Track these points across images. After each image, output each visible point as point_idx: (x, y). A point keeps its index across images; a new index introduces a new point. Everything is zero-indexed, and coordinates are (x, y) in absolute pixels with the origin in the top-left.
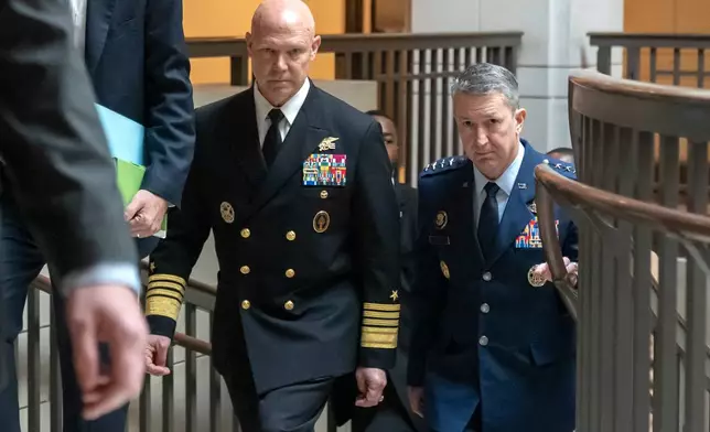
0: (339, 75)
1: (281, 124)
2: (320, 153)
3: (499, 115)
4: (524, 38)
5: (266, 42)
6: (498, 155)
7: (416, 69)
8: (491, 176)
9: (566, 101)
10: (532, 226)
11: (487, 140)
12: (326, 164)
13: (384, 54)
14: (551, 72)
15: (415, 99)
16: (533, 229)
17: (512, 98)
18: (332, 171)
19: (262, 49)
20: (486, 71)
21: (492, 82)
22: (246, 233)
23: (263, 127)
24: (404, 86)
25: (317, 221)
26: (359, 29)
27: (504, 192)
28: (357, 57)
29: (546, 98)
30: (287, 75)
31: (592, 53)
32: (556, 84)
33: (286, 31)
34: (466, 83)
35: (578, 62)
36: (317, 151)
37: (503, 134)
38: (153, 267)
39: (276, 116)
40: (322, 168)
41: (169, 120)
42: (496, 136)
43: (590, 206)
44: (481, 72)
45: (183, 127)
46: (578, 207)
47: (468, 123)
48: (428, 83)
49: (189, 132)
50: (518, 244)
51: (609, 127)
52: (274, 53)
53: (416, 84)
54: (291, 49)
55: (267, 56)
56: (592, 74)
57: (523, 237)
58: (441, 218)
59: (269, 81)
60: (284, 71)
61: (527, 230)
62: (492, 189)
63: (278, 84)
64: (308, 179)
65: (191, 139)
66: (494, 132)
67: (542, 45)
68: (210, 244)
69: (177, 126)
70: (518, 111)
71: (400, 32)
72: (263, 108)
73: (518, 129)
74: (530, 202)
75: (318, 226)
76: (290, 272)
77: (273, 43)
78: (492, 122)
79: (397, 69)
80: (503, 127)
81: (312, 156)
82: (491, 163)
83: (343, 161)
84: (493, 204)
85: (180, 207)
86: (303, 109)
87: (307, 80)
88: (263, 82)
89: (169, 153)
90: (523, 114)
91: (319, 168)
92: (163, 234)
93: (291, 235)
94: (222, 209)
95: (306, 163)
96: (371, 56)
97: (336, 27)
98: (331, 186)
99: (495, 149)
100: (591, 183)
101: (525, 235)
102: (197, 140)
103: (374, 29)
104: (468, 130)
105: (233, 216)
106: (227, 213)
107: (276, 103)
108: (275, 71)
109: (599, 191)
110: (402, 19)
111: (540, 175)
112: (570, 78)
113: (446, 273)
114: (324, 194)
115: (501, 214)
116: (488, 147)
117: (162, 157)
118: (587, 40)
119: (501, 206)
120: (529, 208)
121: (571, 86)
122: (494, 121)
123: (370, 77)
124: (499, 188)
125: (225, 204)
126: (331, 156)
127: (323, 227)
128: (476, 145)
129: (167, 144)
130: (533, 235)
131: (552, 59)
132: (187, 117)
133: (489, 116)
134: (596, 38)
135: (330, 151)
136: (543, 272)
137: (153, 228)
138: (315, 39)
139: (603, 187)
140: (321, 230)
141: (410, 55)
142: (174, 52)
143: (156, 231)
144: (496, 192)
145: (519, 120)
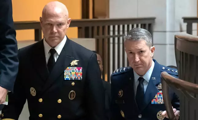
0: (80, 36)
1: (55, 55)
2: (71, 66)
3: (144, 49)
4: (156, 20)
5: (48, 21)
6: (144, 65)
7: (111, 34)
8: (141, 75)
9: (174, 46)
10: (158, 95)
11: (139, 60)
12: (74, 71)
13: (98, 27)
14: (168, 34)
15: (111, 46)
16: (159, 96)
17: (149, 42)
18: (76, 74)
19: (47, 24)
20: (138, 31)
21: (141, 35)
22: (41, 100)
23: (47, 56)
24: (106, 40)
25: (70, 95)
26: (87, 17)
27: (146, 81)
28: (87, 29)
29: (165, 44)
30: (57, 35)
31: (184, 26)
32: (169, 39)
33: (57, 16)
34: (130, 36)
35: (178, 29)
36: (70, 66)
37: (146, 57)
38: (3, 116)
39: (53, 51)
40: (72, 73)
41: (7, 56)
42: (143, 58)
43: (184, 89)
44: (136, 31)
45: (13, 59)
46: (179, 89)
47: (131, 52)
48: (116, 39)
49: (16, 61)
50: (152, 102)
51: (192, 56)
52: (52, 25)
53: (111, 39)
54: (58, 24)
55: (49, 27)
56: (185, 34)
57: (155, 100)
58: (120, 93)
59: (50, 37)
60: (56, 33)
61: (156, 97)
62: (141, 80)
63: (53, 38)
64: (66, 77)
65: (17, 63)
66: (142, 56)
67: (163, 23)
68: (26, 106)
69: (11, 58)
70: (152, 47)
71: (105, 18)
72: (47, 48)
73: (151, 55)
74: (157, 85)
75: (71, 97)
76: (59, 116)
77: (51, 21)
78: (141, 52)
79: (103, 34)
80: (145, 54)
81: (68, 68)
82: (141, 69)
83: (81, 70)
84: (142, 86)
85: (13, 92)
86: (64, 48)
87: (65, 36)
88: (47, 38)
89: (8, 70)
90: (154, 49)
91: (71, 73)
92: (6, 103)
93: (60, 101)
94: (31, 90)
95: (65, 71)
96: (93, 28)
97: (78, 16)
98: (76, 80)
99: (142, 63)
100: (184, 80)
101: (155, 99)
102: (20, 64)
103: (94, 17)
104: (131, 56)
105: (35, 93)
106: (33, 92)
107: (53, 46)
108: (52, 33)
109: (188, 82)
110: (106, 13)
111: (163, 76)
112: (175, 36)
113: (123, 115)
114: (73, 84)
115: (145, 90)
116: (140, 62)
117: (5, 71)
118: (182, 20)
119: (145, 87)
120: (157, 87)
121: (176, 39)
122: (142, 51)
123: (92, 37)
124: (144, 79)
125: (32, 88)
126: (76, 68)
127: (73, 97)
128: (135, 62)
129: (7, 66)
130: (159, 98)
131: (168, 28)
132: (15, 54)
133: (140, 49)
134: (186, 20)
135: (75, 66)
136: (165, 115)
137: (2, 101)
138: (69, 19)
139: (189, 81)
140: (72, 99)
141: (109, 27)
142: (10, 28)
143: (3, 102)
144: (143, 81)
145: (152, 51)
